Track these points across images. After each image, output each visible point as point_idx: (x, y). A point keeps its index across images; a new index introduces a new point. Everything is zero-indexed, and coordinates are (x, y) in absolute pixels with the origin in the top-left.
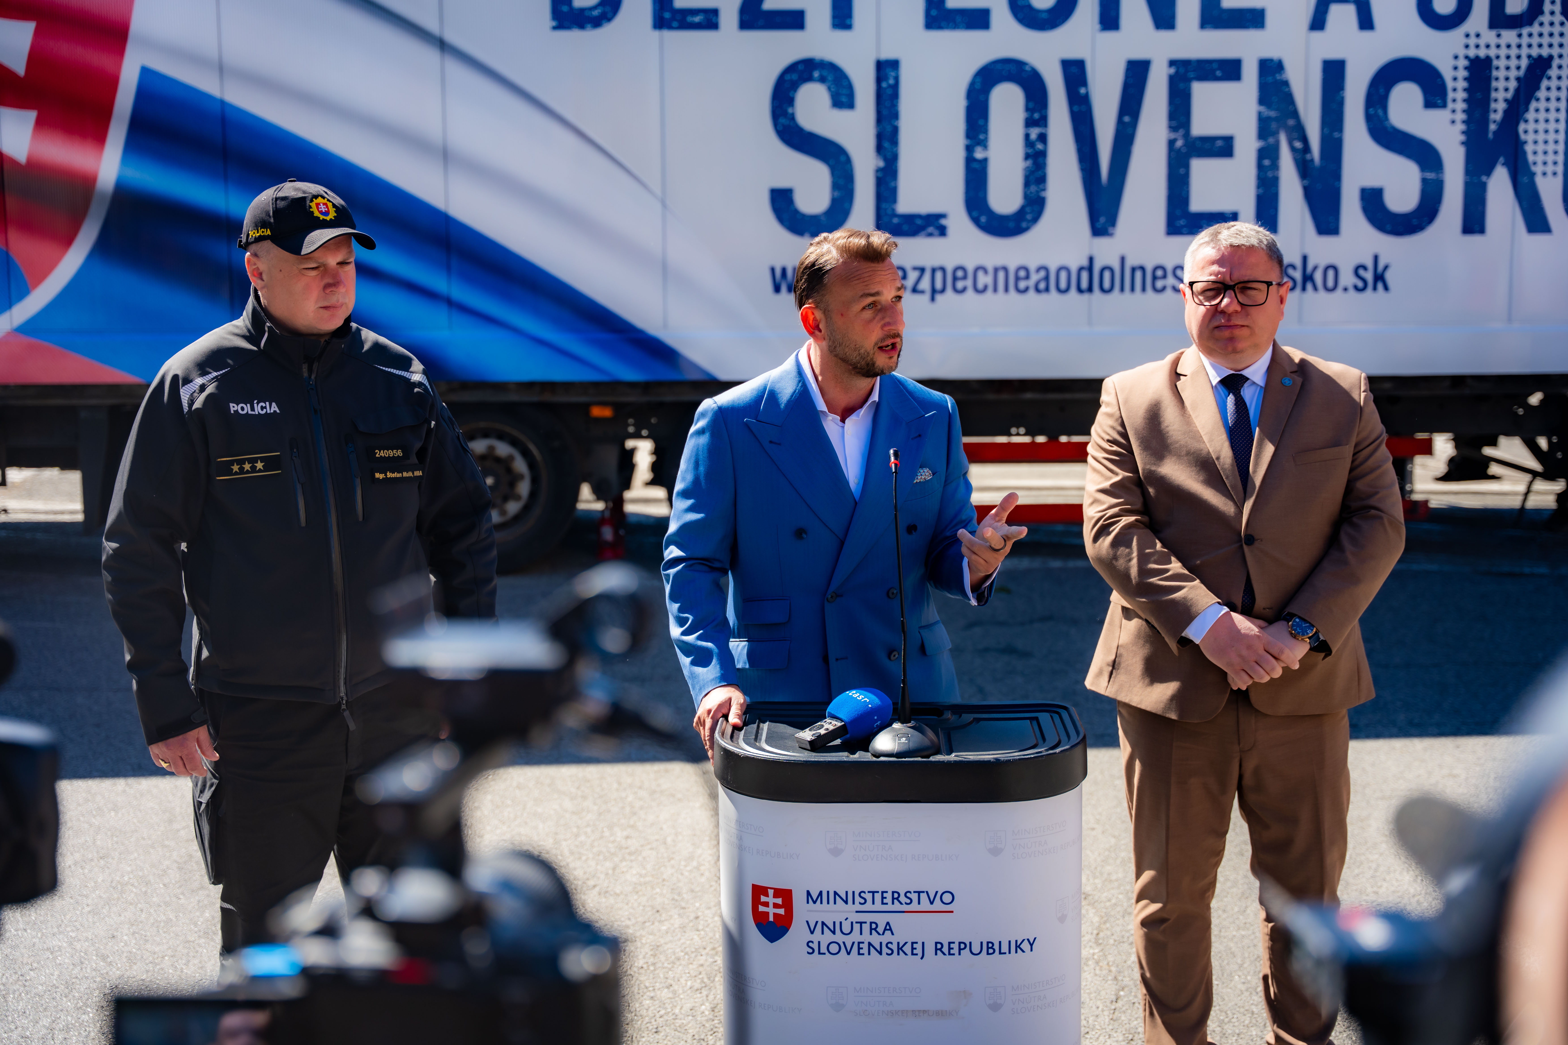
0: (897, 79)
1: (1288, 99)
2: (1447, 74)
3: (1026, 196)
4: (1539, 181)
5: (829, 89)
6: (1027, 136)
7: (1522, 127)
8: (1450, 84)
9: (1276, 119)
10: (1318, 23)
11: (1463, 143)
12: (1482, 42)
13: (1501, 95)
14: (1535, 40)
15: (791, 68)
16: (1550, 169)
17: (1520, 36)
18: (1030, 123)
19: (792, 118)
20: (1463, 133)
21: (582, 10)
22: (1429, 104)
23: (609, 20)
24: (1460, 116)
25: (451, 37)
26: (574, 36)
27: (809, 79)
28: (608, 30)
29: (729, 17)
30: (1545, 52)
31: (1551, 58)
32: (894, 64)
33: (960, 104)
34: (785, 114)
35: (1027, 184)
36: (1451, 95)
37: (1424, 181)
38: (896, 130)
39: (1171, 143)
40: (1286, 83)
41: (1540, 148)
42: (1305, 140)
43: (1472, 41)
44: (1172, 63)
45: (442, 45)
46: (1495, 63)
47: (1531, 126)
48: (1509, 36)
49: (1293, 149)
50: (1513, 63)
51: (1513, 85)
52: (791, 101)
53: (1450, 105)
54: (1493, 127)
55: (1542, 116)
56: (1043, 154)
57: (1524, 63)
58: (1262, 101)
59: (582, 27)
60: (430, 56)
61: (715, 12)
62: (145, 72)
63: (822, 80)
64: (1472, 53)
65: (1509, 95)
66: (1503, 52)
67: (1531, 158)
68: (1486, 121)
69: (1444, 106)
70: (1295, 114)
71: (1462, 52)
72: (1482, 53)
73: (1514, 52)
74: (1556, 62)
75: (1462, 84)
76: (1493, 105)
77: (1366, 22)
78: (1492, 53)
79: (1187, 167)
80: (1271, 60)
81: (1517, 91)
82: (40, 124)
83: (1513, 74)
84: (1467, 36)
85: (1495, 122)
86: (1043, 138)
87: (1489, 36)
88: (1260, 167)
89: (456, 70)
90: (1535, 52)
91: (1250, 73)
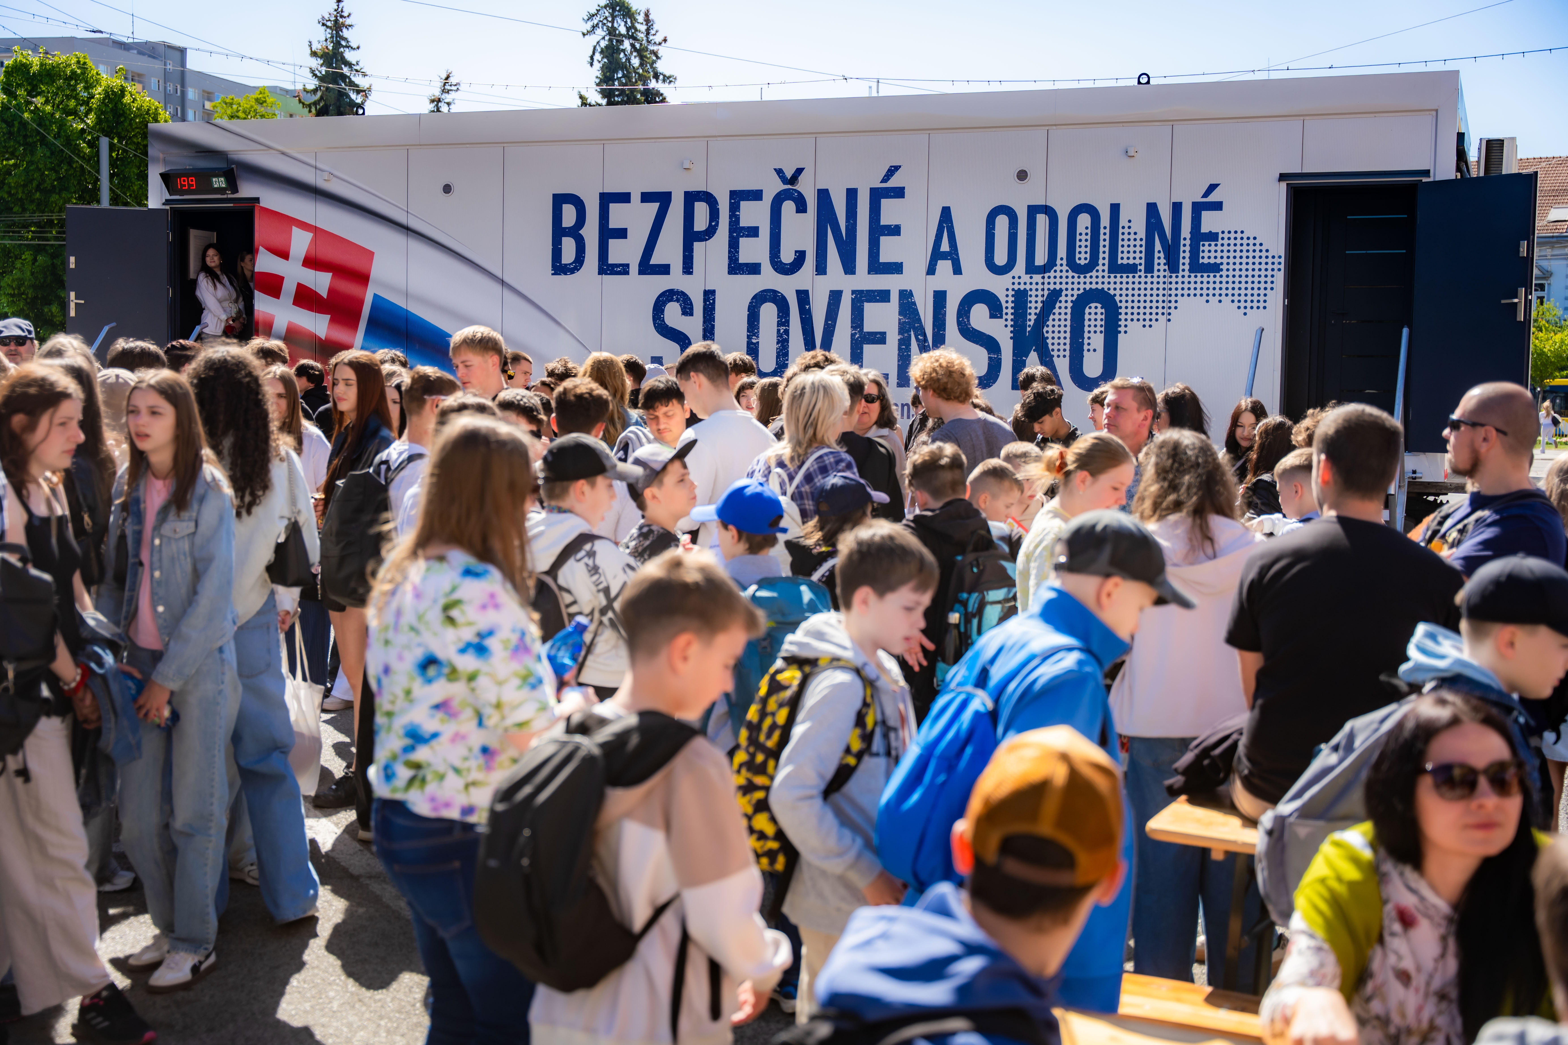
0: (714, 300)
1: (916, 312)
2: (1003, 299)
3: (777, 364)
4: (1055, 359)
5: (681, 305)
6: (779, 331)
7: (1045, 329)
8: (1004, 305)
9: (909, 323)
10: (931, 271)
11: (1011, 338)
12: (1022, 281)
13: (1033, 311)
14: (1052, 280)
15: (663, 294)
16: (1062, 353)
17: (1043, 278)
18: (780, 324)
19: (663, 321)
20: (1011, 332)
21: (566, 265)
22: (992, 316)
23: (578, 270)
24: (1010, 323)
25: (506, 279)
26: (562, 278)
27: (672, 300)
28: (577, 275)
29: (634, 268)
30: (1058, 287)
31: (1061, 290)
32: (713, 292)
33: (745, 313)
34: (659, 318)
35: (778, 357)
36: (1005, 311)
37: (990, 358)
38: (713, 326)
39: (853, 335)
40: (914, 304)
41: (1056, 341)
42: (925, 335)
43: (1016, 281)
44: (853, 292)
45: (503, 283)
46: (1029, 293)
47: (1050, 329)
48: (1037, 278)
49: (917, 339)
50: (1040, 293)
51: (1040, 305)
52: (663, 311)
53: (1005, 317)
54: (1029, 329)
55: (1057, 323)
56: (787, 341)
57: (1046, 293)
58: (900, 314)
59: (566, 274)
60: (497, 288)
61: (628, 265)
62: (376, 296)
63: (678, 301)
64: (1016, 287)
65: (1038, 311)
66: (1034, 287)
67: (1051, 347)
68: (1024, 326)
69: (1001, 317)
70: (919, 320)
71: (1011, 287)
72: (1022, 287)
73: (1040, 287)
74: (1064, 293)
75: (1010, 305)
76: (1029, 317)
77: (957, 270)
78: (1028, 287)
79: (862, 349)
80: (906, 291)
81: (1043, 308)
82: (332, 320)
83: (1040, 299)
84: (1014, 278)
85: (1029, 326)
86: (787, 332)
87: (1026, 278)
88: (900, 349)
89: (508, 295)
90: (1052, 287)
91: (895, 297)
